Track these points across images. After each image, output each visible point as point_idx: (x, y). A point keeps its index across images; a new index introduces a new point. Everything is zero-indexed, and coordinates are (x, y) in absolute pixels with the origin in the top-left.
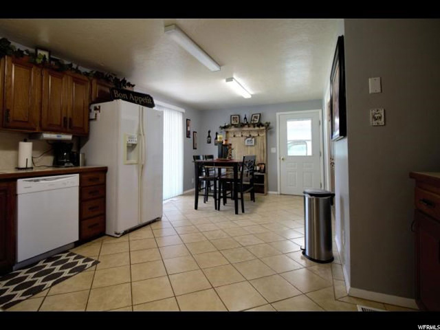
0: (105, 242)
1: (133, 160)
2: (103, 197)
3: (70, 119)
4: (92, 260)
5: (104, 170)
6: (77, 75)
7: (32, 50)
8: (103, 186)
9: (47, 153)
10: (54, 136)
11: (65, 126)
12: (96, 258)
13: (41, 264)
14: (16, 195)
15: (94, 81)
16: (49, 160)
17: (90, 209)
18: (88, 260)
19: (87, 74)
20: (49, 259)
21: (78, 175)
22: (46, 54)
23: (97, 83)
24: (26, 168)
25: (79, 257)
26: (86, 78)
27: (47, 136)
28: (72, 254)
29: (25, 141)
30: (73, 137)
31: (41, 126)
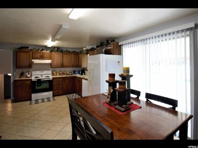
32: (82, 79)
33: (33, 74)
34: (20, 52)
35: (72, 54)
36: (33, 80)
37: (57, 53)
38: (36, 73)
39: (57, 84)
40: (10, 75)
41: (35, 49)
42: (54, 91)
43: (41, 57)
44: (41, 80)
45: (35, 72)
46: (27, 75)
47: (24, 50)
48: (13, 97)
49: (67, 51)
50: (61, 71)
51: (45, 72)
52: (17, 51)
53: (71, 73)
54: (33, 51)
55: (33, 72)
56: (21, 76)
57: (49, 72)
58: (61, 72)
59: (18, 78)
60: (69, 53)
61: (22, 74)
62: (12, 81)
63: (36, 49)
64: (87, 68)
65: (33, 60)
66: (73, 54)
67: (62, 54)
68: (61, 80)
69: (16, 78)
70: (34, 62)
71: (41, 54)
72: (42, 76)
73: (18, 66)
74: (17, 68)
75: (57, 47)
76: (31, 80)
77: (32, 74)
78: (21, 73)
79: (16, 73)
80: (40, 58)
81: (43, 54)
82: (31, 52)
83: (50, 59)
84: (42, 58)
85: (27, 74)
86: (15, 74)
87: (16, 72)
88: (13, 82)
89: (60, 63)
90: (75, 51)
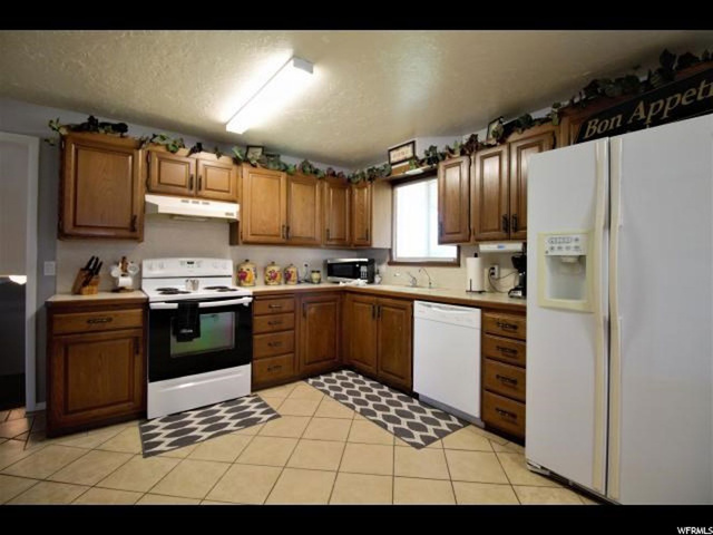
3: (514, 216)
10: (493, 247)
11: (507, 230)
14: (413, 317)
17: (499, 378)
20: (443, 413)
21: (478, 310)
25: (443, 433)
27: (484, 247)
32: (416, 302)
33: (146, 273)
34: (80, 145)
35: (326, 184)
36: (153, 306)
37: (265, 171)
38: (162, 267)
39: (269, 328)
40: (20, 279)
41: (163, 138)
42: (255, 362)
43: (191, 188)
44: (202, 305)
45: (156, 262)
46: (115, 280)
47: (102, 136)
48: (37, 401)
49: (308, 169)
50: (273, 264)
51: (207, 266)
52: (63, 138)
53: (315, 276)
54: (151, 148)
55: (146, 263)
56: (86, 283)
57: (225, 268)
58: (276, 269)
59: (67, 293)
60: (313, 177)
61: (90, 273)
62: (31, 307)
63: (170, 142)
64: (390, 250)
65: (150, 198)
66: (332, 186)
67: (287, 180)
68: (287, 304)
69: (55, 293)
70: (156, 206)
71: (193, 172)
72: (195, 286)
73: (69, 228)
74: (62, 235)
75: (263, 147)
76: (145, 303)
77: (140, 272)
78: (87, 267)
79: (53, 263)
80: (187, 191)
81: (201, 172)
82: (141, 154)
83: (234, 201)
84: (194, 187)
85: (116, 271)
86: (50, 268)
87: (54, 259)
88: (38, 314)
89: (277, 223)
90: (337, 170)
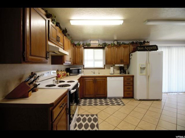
0: (132, 100)
1: (144, 74)
2: (133, 86)
3: (123, 60)
4: (124, 104)
5: (133, 77)
6: (125, 45)
7: (112, 42)
8: (133, 81)
9: (118, 70)
10: (118, 65)
11: (121, 62)
12: (125, 104)
13: (112, 99)
14: (107, 81)
15: (131, 46)
16: (119, 72)
17: (127, 88)
18: (123, 103)
19: (128, 44)
20: (115, 99)
21: (123, 77)
22: (116, 42)
23: (132, 46)
24: (112, 74)
25: (122, 101)
26: (128, 45)
27: (116, 65)
28: (121, 100)
29: (112, 67)
30: (124, 65)
31: (114, 63)
32: (108, 77)
43: (57, 41)
53: (68, 74)
